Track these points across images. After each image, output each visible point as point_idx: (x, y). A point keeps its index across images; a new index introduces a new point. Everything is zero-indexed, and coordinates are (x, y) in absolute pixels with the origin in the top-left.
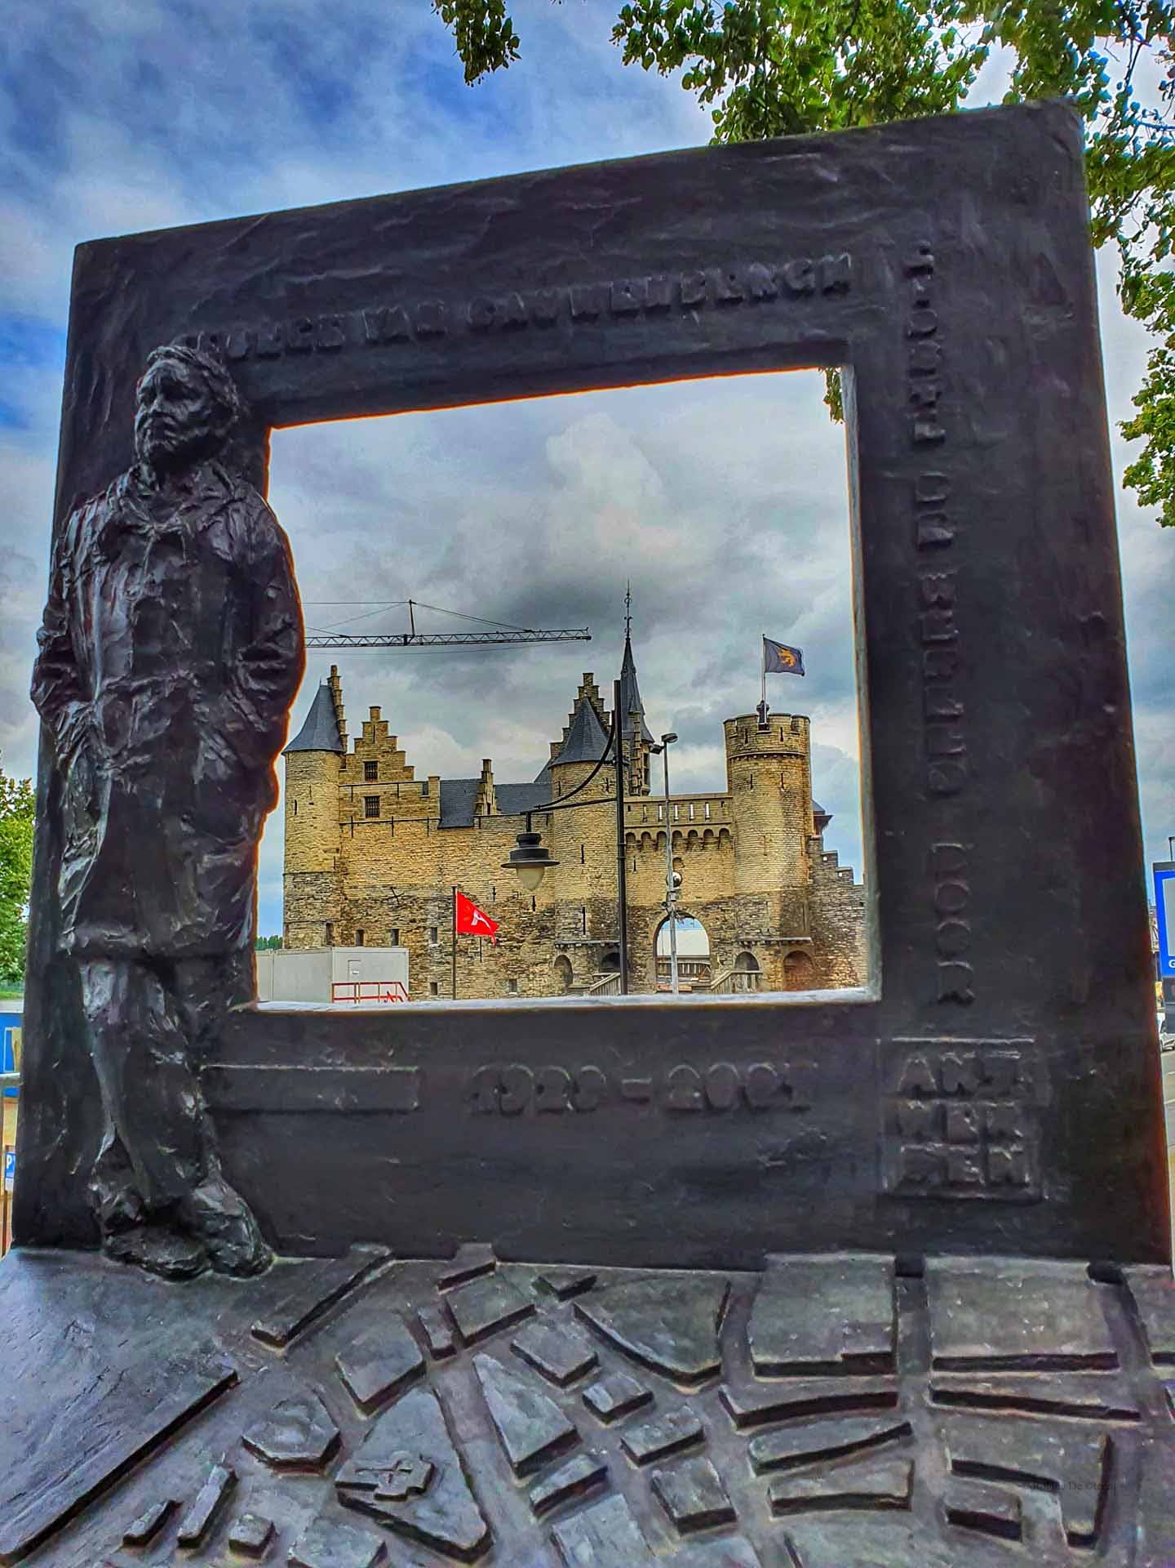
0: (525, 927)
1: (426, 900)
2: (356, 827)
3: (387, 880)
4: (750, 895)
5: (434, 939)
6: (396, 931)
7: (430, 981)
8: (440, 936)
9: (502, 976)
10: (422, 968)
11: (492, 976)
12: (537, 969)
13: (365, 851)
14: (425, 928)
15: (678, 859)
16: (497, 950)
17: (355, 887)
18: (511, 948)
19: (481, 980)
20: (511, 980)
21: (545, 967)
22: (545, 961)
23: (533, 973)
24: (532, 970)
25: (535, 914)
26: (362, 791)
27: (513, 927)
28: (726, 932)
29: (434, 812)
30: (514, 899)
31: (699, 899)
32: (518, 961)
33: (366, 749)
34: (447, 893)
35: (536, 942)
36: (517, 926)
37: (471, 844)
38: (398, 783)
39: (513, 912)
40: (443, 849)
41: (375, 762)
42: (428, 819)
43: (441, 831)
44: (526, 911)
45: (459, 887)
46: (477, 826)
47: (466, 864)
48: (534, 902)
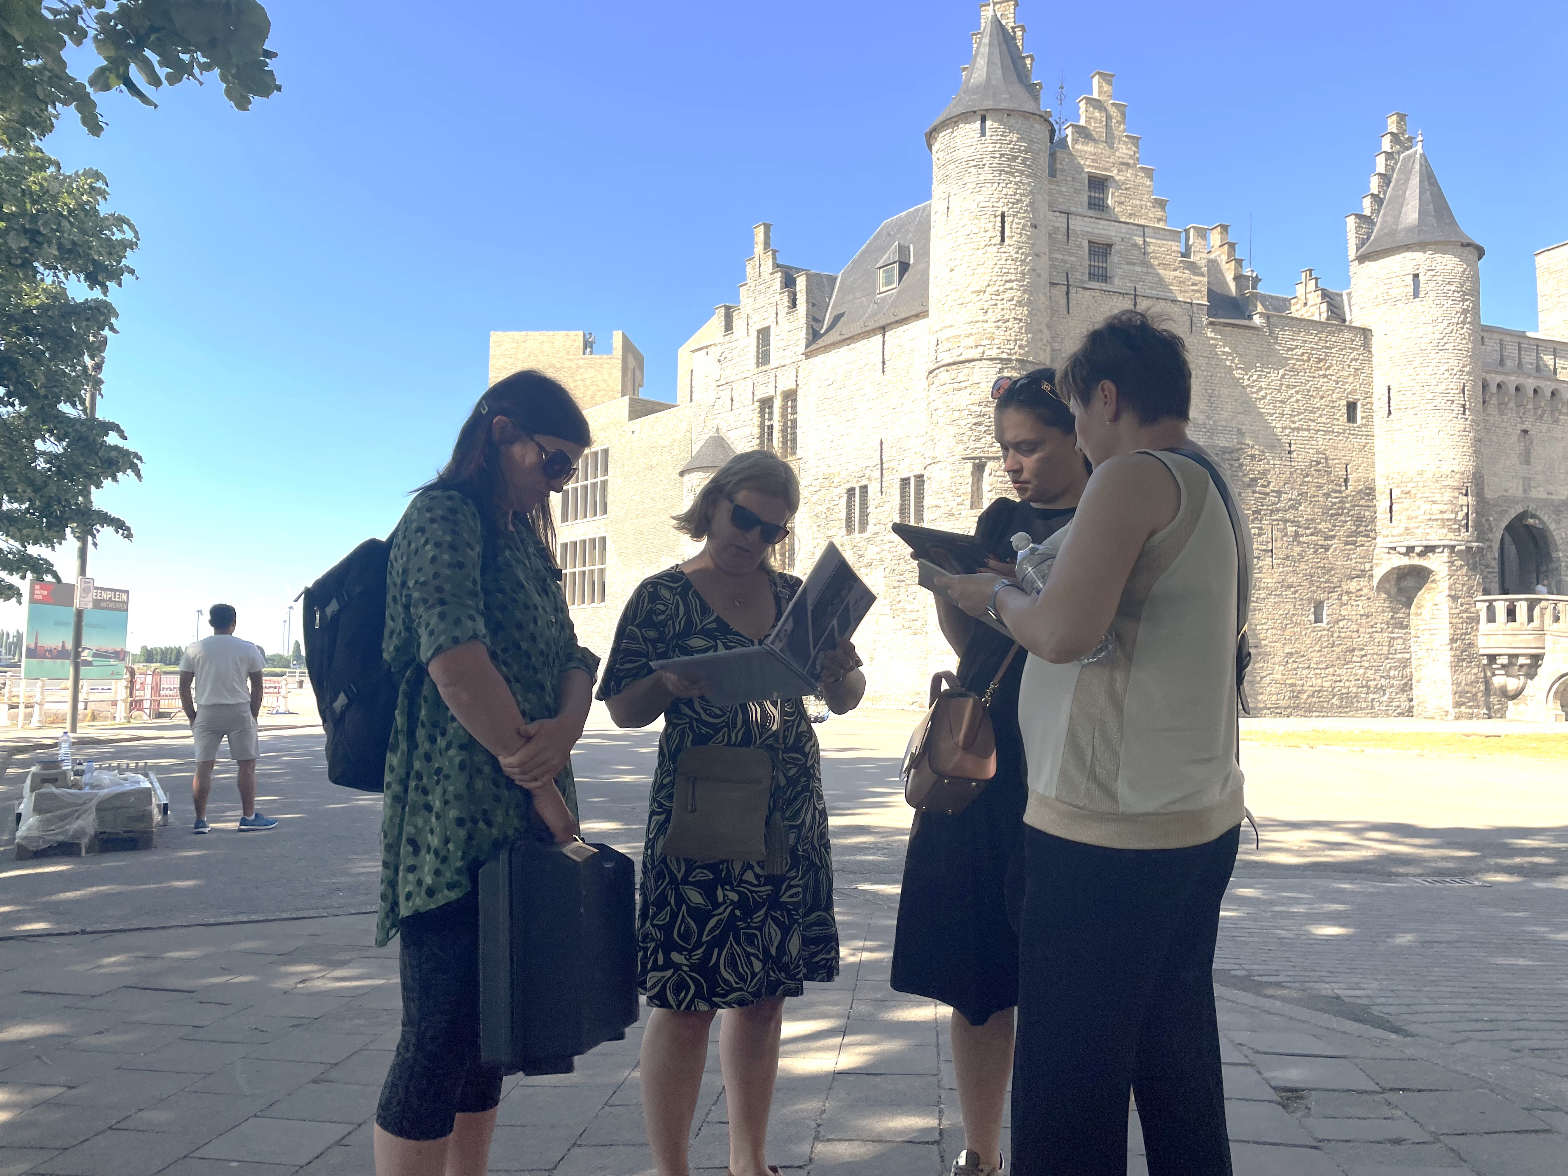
0: (1336, 514)
2: (1072, 291)
9: (1304, 594)
11: (1290, 594)
12: (1353, 586)
15: (1525, 432)
16: (1298, 549)
20: (1315, 601)
21: (1365, 585)
22: (1360, 575)
23: (1348, 593)
24: (1345, 587)
25: (1348, 492)
26: (1086, 228)
27: (1319, 512)
29: (1199, 292)
30: (1319, 465)
31: (1550, 497)
32: (1326, 571)
33: (1090, 149)
34: (1221, 441)
35: (1351, 541)
36: (1325, 511)
37: (1255, 360)
38: (1144, 226)
39: (1319, 487)
40: (1213, 362)
41: (1107, 178)
42: (1191, 303)
43: (1210, 328)
44: (1336, 488)
45: (1239, 432)
46: (1264, 331)
47: (1248, 395)
48: (1347, 474)
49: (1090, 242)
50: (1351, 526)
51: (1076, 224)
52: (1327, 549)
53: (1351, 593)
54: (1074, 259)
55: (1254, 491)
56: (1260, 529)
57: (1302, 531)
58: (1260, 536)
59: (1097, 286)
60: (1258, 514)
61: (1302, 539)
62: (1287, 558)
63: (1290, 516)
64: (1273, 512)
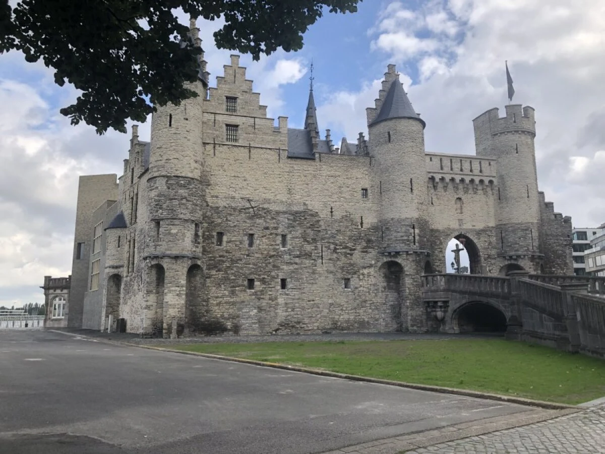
0: (356, 239)
1: (278, 213)
2: (217, 146)
3: (246, 193)
4: (519, 224)
5: (284, 243)
6: (251, 235)
7: (281, 277)
8: (289, 242)
9: (339, 275)
10: (274, 266)
11: (331, 276)
12: (366, 271)
13: (225, 167)
14: (277, 235)
15: (459, 199)
16: (335, 255)
17: (217, 197)
18: (346, 254)
19: (323, 278)
20: (345, 279)
21: (372, 270)
22: (371, 266)
23: (363, 274)
24: (361, 272)
25: (363, 229)
26: (224, 119)
27: (347, 238)
28: (491, 250)
29: (284, 144)
30: (347, 218)
31: (474, 227)
32: (351, 265)
33: (227, 86)
34: (295, 209)
35: (365, 251)
36: (350, 238)
37: (313, 172)
38: (254, 118)
39: (347, 227)
40: (291, 174)
41: (235, 98)
42: (279, 149)
43: (289, 159)
44: (356, 227)
45: (305, 204)
46: (317, 160)
47: (310, 188)
48: (362, 221)
49: (227, 125)
50: (364, 244)
51: (219, 118)
52: (351, 255)
53: (365, 274)
54: (217, 132)
55: (313, 230)
56: (316, 247)
57: (338, 247)
58: (316, 250)
59: (230, 143)
60: (314, 240)
61: (338, 251)
62: (330, 259)
63: (331, 241)
64: (323, 239)
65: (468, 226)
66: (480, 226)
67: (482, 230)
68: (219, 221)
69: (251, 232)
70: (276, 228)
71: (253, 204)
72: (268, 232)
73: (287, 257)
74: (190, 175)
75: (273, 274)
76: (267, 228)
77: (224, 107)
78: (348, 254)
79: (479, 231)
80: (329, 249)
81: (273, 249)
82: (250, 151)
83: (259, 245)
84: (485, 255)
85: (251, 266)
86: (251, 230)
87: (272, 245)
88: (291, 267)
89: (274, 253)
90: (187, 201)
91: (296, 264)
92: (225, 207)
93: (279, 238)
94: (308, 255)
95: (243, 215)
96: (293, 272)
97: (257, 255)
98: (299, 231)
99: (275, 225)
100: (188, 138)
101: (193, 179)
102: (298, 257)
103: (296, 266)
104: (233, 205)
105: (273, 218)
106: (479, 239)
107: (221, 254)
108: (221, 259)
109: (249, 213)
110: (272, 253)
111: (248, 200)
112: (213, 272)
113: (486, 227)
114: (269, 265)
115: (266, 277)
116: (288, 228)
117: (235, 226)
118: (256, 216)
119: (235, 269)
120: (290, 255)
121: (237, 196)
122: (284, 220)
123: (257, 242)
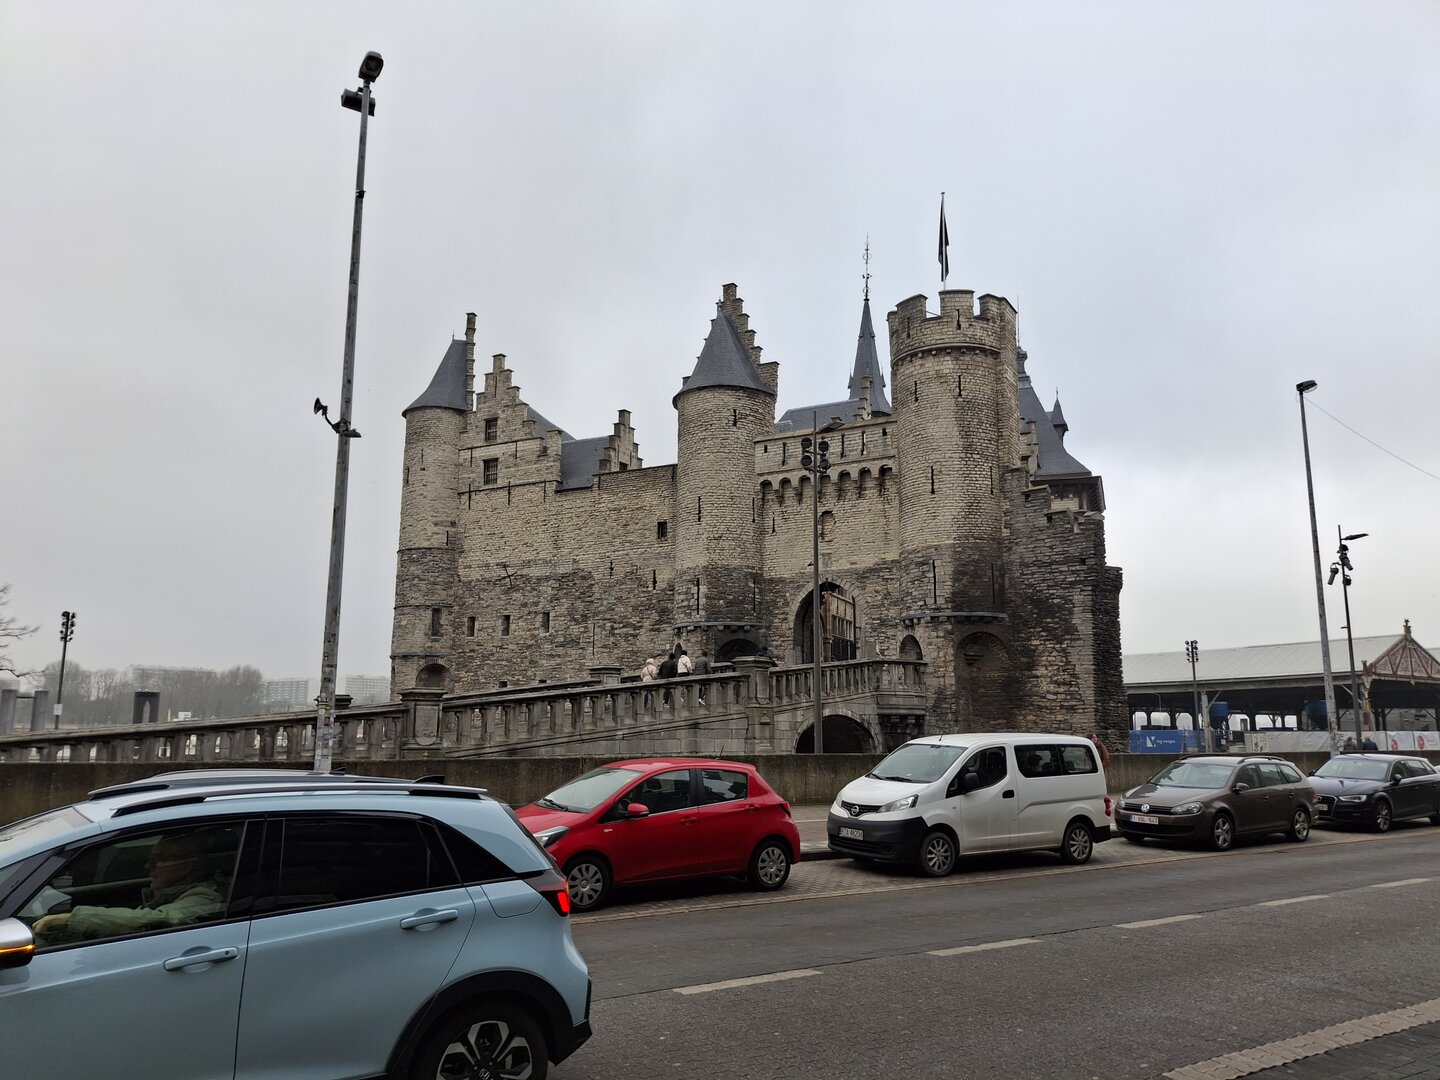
0: (644, 609)
1: (539, 580)
2: (473, 495)
3: (501, 557)
4: (914, 552)
5: (546, 625)
6: (507, 618)
7: (539, 677)
8: (551, 624)
13: (481, 523)
14: (537, 613)
15: (829, 513)
17: (470, 567)
18: (627, 637)
25: (655, 592)
26: (482, 454)
27: (630, 609)
28: (888, 610)
29: (552, 473)
30: (633, 575)
31: (854, 566)
32: (634, 653)
33: (487, 405)
34: (561, 570)
35: (655, 629)
36: (635, 608)
37: (589, 509)
38: (516, 441)
39: (631, 591)
40: (560, 517)
41: (496, 419)
42: (545, 482)
43: (558, 495)
44: (645, 589)
45: (575, 561)
46: (595, 488)
47: (582, 533)
48: (655, 578)
49: (485, 461)
50: (655, 616)
51: (477, 453)
52: (635, 636)
54: (473, 475)
55: (583, 602)
56: (586, 627)
57: (616, 626)
58: (585, 632)
59: (487, 487)
60: (585, 618)
61: (616, 632)
62: (605, 646)
63: (608, 616)
64: (595, 614)
65: (842, 565)
66: (868, 560)
67: (871, 570)
68: (471, 601)
69: (506, 613)
70: (536, 604)
71: (510, 571)
72: (526, 610)
73: (547, 647)
74: (426, 544)
75: (529, 673)
76: (525, 605)
77: (483, 436)
78: (632, 635)
79: (864, 573)
80: (604, 629)
81: (532, 635)
82: (509, 493)
83: (515, 631)
84: (874, 619)
85: (504, 663)
86: (506, 609)
87: (530, 630)
88: (553, 662)
89: (533, 642)
90: (421, 580)
91: (559, 656)
92: (478, 580)
93: (540, 618)
94: (574, 642)
95: (498, 589)
96: (554, 669)
97: (511, 647)
98: (565, 605)
99: (536, 599)
100: (425, 494)
101: (430, 549)
102: (562, 645)
103: (559, 660)
104: (487, 575)
105: (534, 589)
106: (864, 588)
107: (471, 647)
108: (472, 654)
109: (505, 585)
110: (529, 642)
111: (504, 566)
112: (463, 674)
113: (880, 562)
114: (525, 660)
115: (520, 678)
116: (551, 602)
117: (488, 606)
118: (513, 588)
119: (485, 668)
120: (552, 643)
121: (492, 561)
122: (547, 589)
123: (513, 627)
